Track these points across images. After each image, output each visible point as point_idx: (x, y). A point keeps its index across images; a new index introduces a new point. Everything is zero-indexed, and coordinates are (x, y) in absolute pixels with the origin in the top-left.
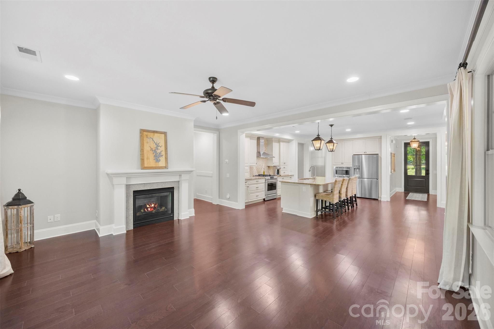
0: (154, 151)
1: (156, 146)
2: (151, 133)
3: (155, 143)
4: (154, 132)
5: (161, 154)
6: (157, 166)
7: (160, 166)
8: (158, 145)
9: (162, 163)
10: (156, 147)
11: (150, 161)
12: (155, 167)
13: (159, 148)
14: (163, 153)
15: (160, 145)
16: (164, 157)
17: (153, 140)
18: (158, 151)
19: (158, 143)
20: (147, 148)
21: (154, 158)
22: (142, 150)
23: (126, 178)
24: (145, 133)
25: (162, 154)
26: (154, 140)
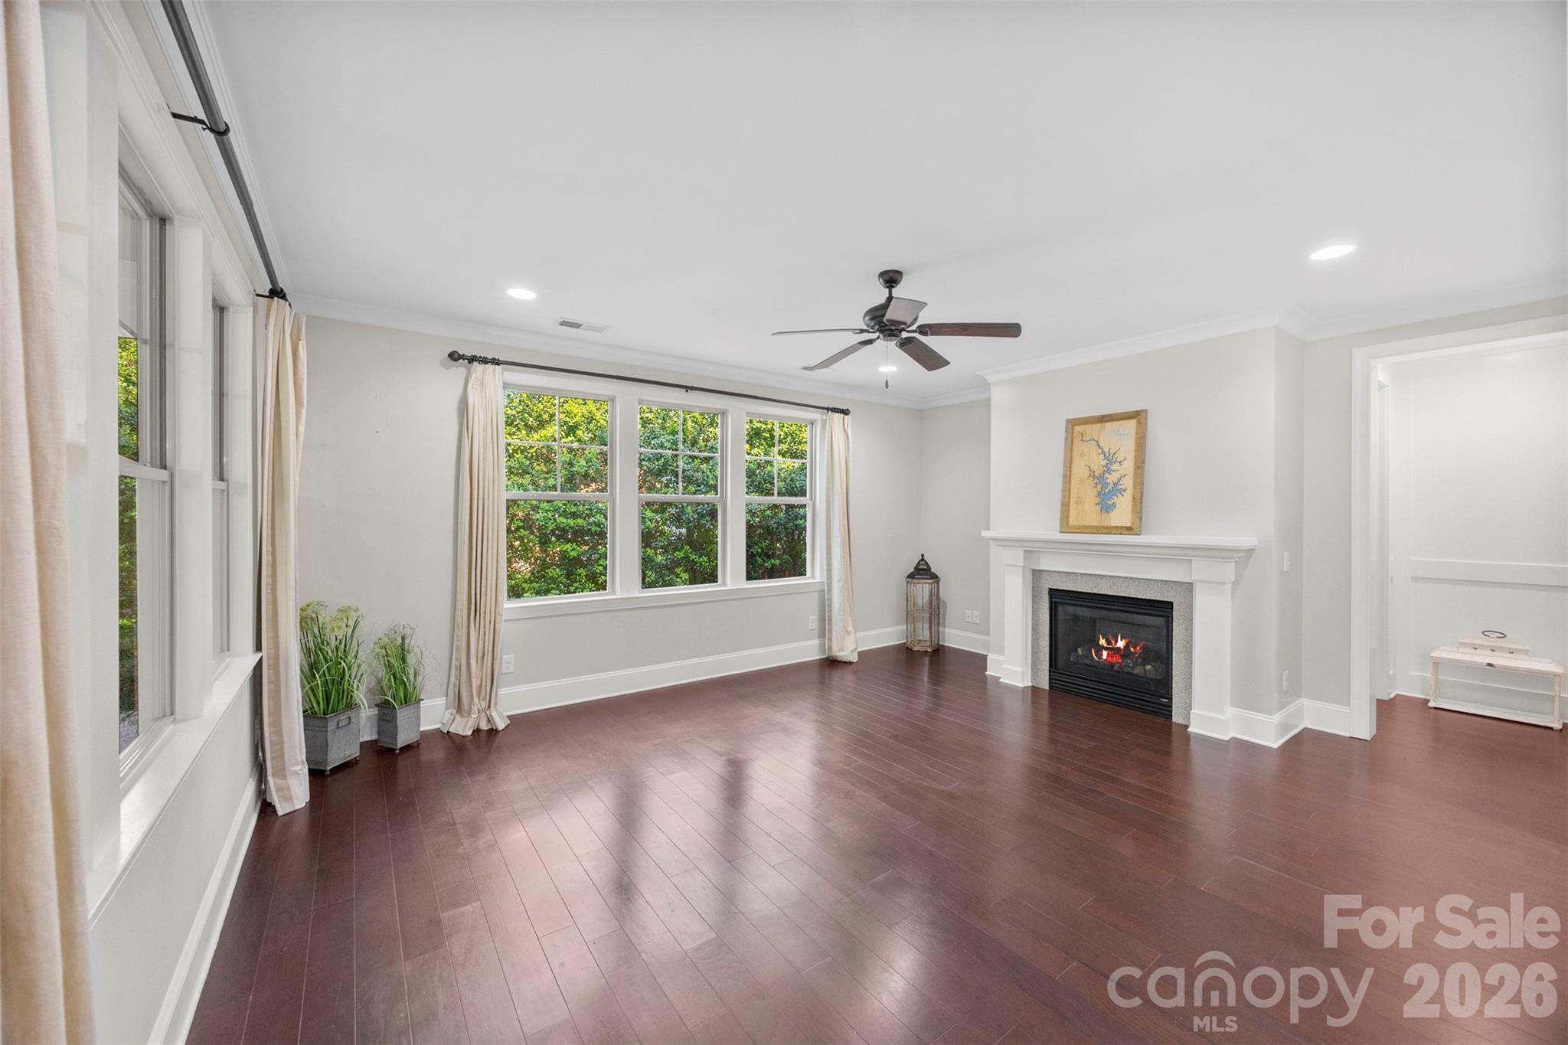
0: (1100, 479)
1: (1104, 463)
2: (1094, 425)
3: (1103, 452)
4: (1103, 419)
5: (1120, 487)
6: (1105, 524)
7: (1113, 525)
8: (1110, 459)
9: (1122, 514)
10: (1106, 466)
11: (1087, 511)
12: (1097, 527)
13: (1115, 467)
14: (1128, 483)
15: (1120, 457)
16: (1129, 495)
17: (1098, 445)
18: (1112, 478)
19: (1112, 452)
20: (1079, 471)
21: (1097, 500)
22: (1067, 478)
23: (1022, 552)
24: (1078, 429)
25: (1124, 487)
26: (1101, 445)
